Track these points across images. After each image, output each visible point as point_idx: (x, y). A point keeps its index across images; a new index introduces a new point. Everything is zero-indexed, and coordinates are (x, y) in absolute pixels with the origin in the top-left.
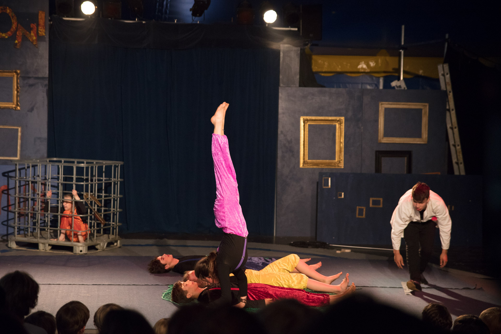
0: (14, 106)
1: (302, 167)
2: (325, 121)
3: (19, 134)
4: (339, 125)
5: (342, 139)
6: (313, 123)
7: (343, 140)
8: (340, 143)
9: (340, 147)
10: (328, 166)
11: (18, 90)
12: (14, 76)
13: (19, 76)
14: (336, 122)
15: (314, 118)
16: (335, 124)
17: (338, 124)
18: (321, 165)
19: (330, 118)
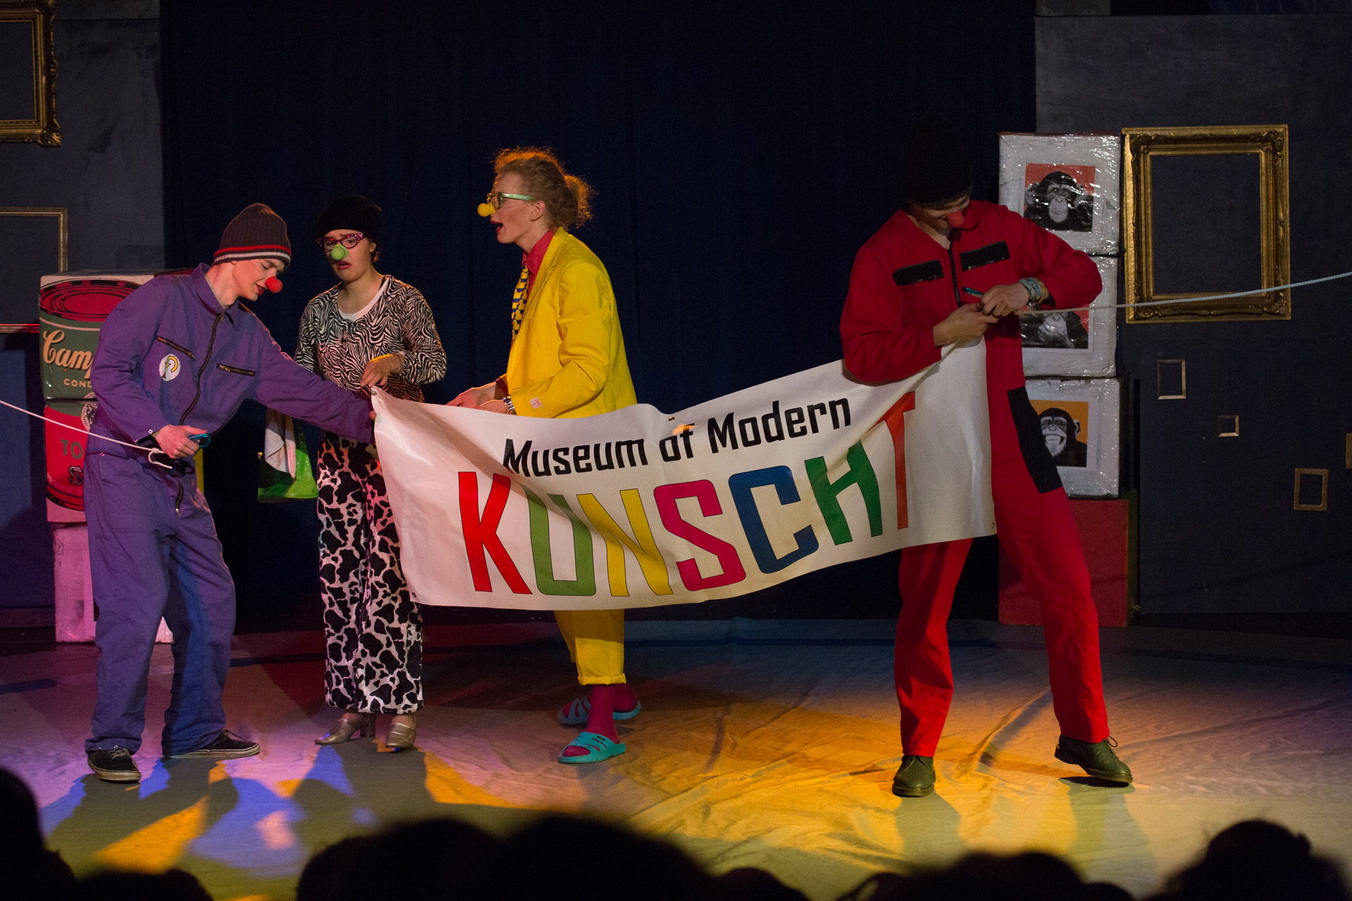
0: (40, 131)
1: (1132, 322)
2: (1215, 145)
3: (63, 236)
4: (1271, 157)
5: (1284, 212)
6: (1169, 153)
7: (1288, 212)
8: (1277, 222)
9: (1277, 238)
10: (1236, 313)
11: (52, 70)
12: (34, 19)
13: (53, 17)
14: (1259, 143)
15: (1171, 132)
16: (1253, 151)
17: (1266, 151)
18: (1205, 312)
19: (1235, 131)
